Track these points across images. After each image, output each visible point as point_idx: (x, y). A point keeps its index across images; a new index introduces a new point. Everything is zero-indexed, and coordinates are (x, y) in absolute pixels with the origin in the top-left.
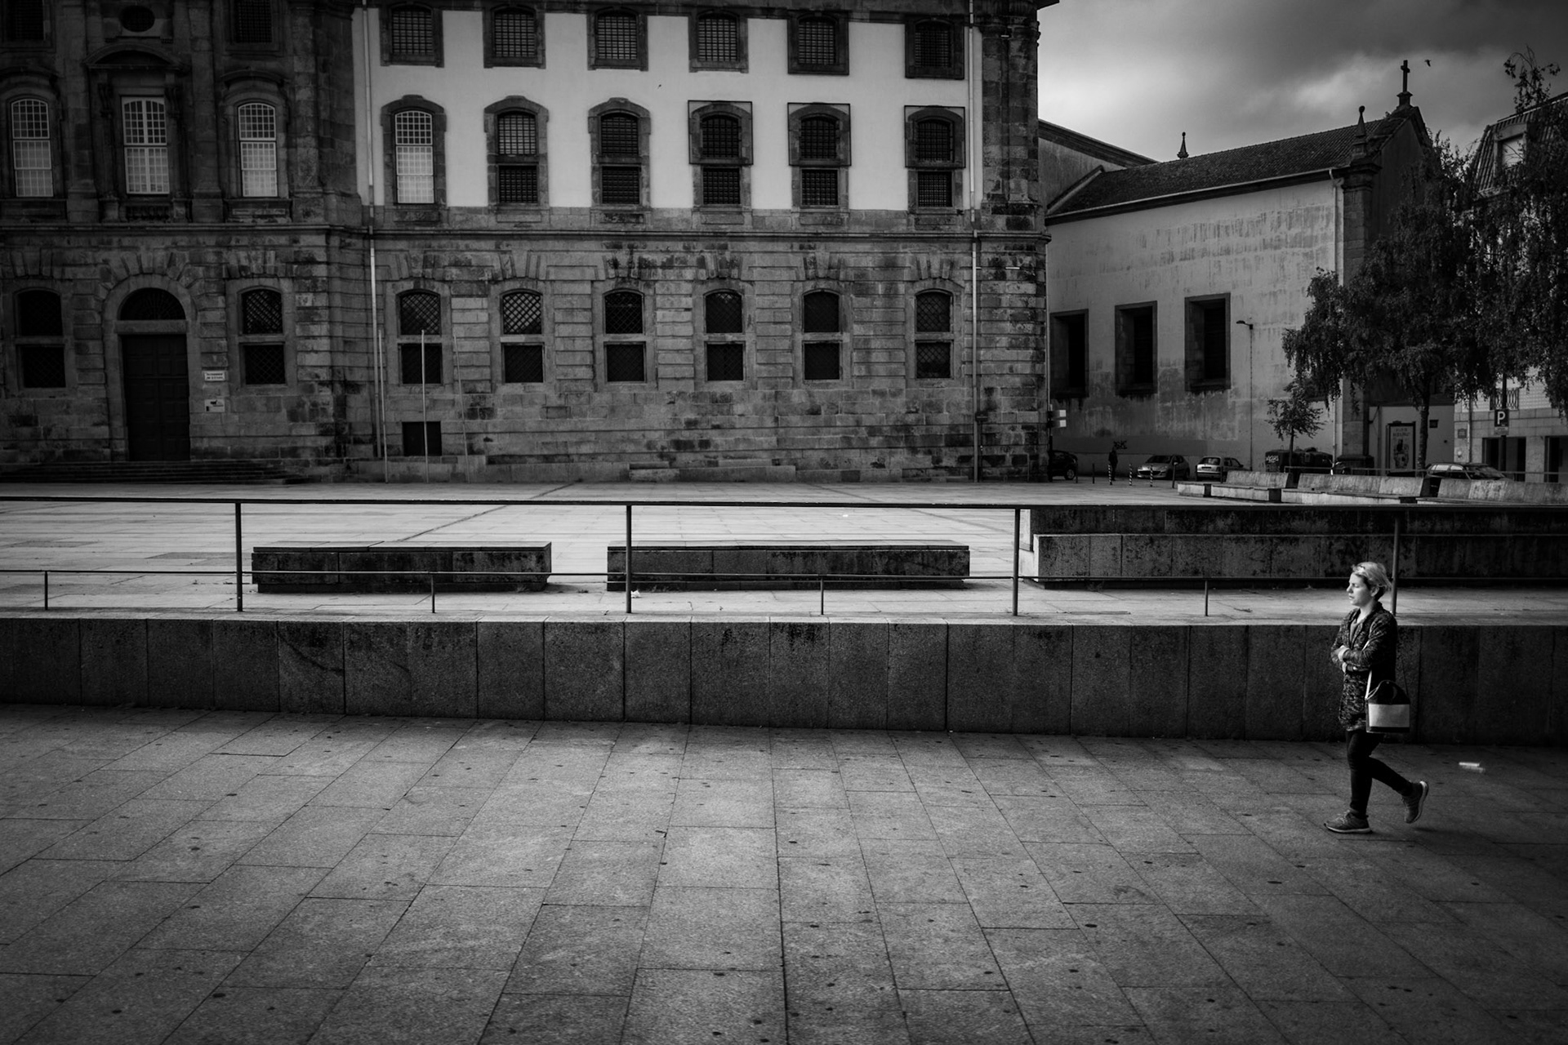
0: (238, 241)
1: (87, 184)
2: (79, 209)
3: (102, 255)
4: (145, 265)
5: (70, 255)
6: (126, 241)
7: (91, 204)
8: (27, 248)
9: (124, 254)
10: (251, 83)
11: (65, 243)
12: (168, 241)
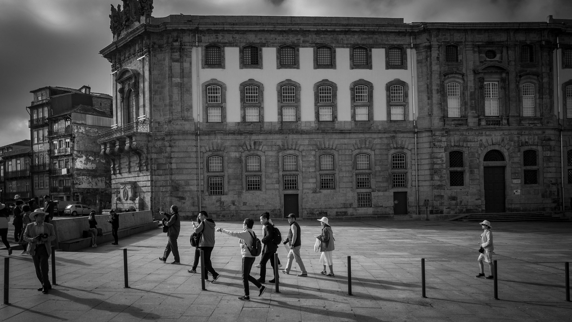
0: (525, 133)
1: (473, 113)
2: (472, 121)
3: (480, 138)
4: (494, 142)
5: (470, 138)
6: (488, 133)
7: (476, 120)
8: (455, 136)
9: (487, 138)
10: (528, 76)
11: (467, 134)
12: (501, 133)
